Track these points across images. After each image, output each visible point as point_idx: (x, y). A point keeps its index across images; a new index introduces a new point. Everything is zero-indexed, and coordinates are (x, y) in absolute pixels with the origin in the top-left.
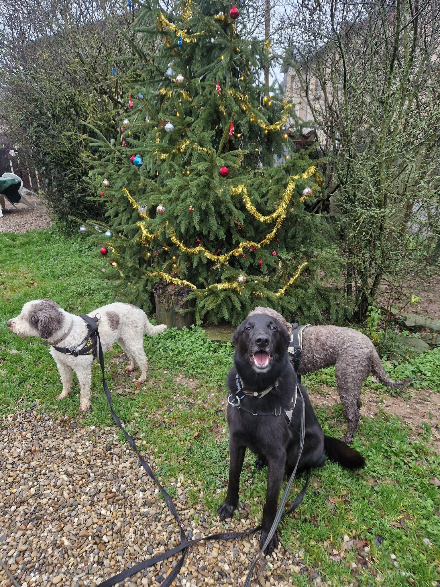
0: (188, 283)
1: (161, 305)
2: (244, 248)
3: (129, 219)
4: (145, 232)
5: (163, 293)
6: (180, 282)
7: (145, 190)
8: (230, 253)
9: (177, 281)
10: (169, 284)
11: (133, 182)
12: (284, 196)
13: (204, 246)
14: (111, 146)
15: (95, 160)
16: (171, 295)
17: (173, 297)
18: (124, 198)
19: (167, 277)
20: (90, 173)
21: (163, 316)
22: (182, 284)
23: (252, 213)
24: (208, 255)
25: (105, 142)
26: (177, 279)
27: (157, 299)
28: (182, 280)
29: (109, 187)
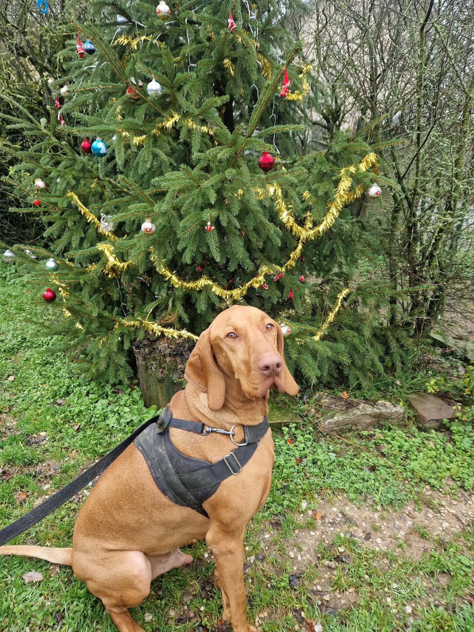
0: (189, 334)
1: (150, 372)
2: (266, 276)
3: (82, 240)
4: (112, 260)
5: (151, 353)
6: (176, 334)
7: (102, 194)
8: (248, 284)
9: (171, 332)
10: (158, 338)
11: (82, 182)
12: (334, 200)
13: (210, 277)
14: (42, 128)
15: (16, 150)
16: (164, 356)
17: (168, 359)
18: (72, 208)
19: (156, 328)
20: (12, 170)
21: (153, 388)
22: (180, 336)
23: (288, 225)
24: (217, 290)
25: (32, 122)
26: (171, 330)
27: (140, 362)
28: (178, 330)
29: (46, 190)
